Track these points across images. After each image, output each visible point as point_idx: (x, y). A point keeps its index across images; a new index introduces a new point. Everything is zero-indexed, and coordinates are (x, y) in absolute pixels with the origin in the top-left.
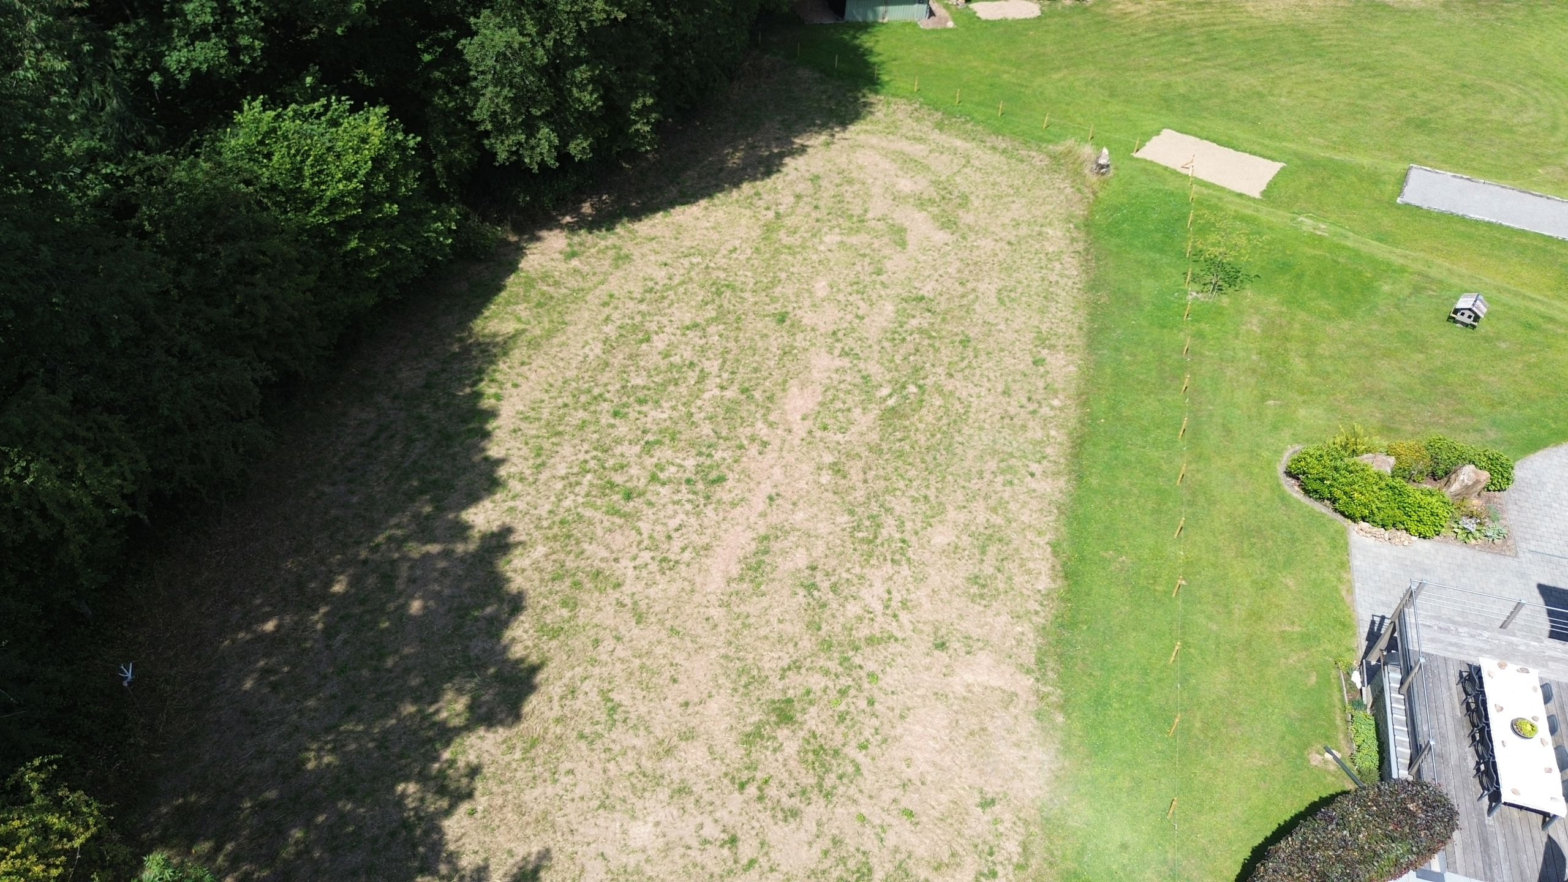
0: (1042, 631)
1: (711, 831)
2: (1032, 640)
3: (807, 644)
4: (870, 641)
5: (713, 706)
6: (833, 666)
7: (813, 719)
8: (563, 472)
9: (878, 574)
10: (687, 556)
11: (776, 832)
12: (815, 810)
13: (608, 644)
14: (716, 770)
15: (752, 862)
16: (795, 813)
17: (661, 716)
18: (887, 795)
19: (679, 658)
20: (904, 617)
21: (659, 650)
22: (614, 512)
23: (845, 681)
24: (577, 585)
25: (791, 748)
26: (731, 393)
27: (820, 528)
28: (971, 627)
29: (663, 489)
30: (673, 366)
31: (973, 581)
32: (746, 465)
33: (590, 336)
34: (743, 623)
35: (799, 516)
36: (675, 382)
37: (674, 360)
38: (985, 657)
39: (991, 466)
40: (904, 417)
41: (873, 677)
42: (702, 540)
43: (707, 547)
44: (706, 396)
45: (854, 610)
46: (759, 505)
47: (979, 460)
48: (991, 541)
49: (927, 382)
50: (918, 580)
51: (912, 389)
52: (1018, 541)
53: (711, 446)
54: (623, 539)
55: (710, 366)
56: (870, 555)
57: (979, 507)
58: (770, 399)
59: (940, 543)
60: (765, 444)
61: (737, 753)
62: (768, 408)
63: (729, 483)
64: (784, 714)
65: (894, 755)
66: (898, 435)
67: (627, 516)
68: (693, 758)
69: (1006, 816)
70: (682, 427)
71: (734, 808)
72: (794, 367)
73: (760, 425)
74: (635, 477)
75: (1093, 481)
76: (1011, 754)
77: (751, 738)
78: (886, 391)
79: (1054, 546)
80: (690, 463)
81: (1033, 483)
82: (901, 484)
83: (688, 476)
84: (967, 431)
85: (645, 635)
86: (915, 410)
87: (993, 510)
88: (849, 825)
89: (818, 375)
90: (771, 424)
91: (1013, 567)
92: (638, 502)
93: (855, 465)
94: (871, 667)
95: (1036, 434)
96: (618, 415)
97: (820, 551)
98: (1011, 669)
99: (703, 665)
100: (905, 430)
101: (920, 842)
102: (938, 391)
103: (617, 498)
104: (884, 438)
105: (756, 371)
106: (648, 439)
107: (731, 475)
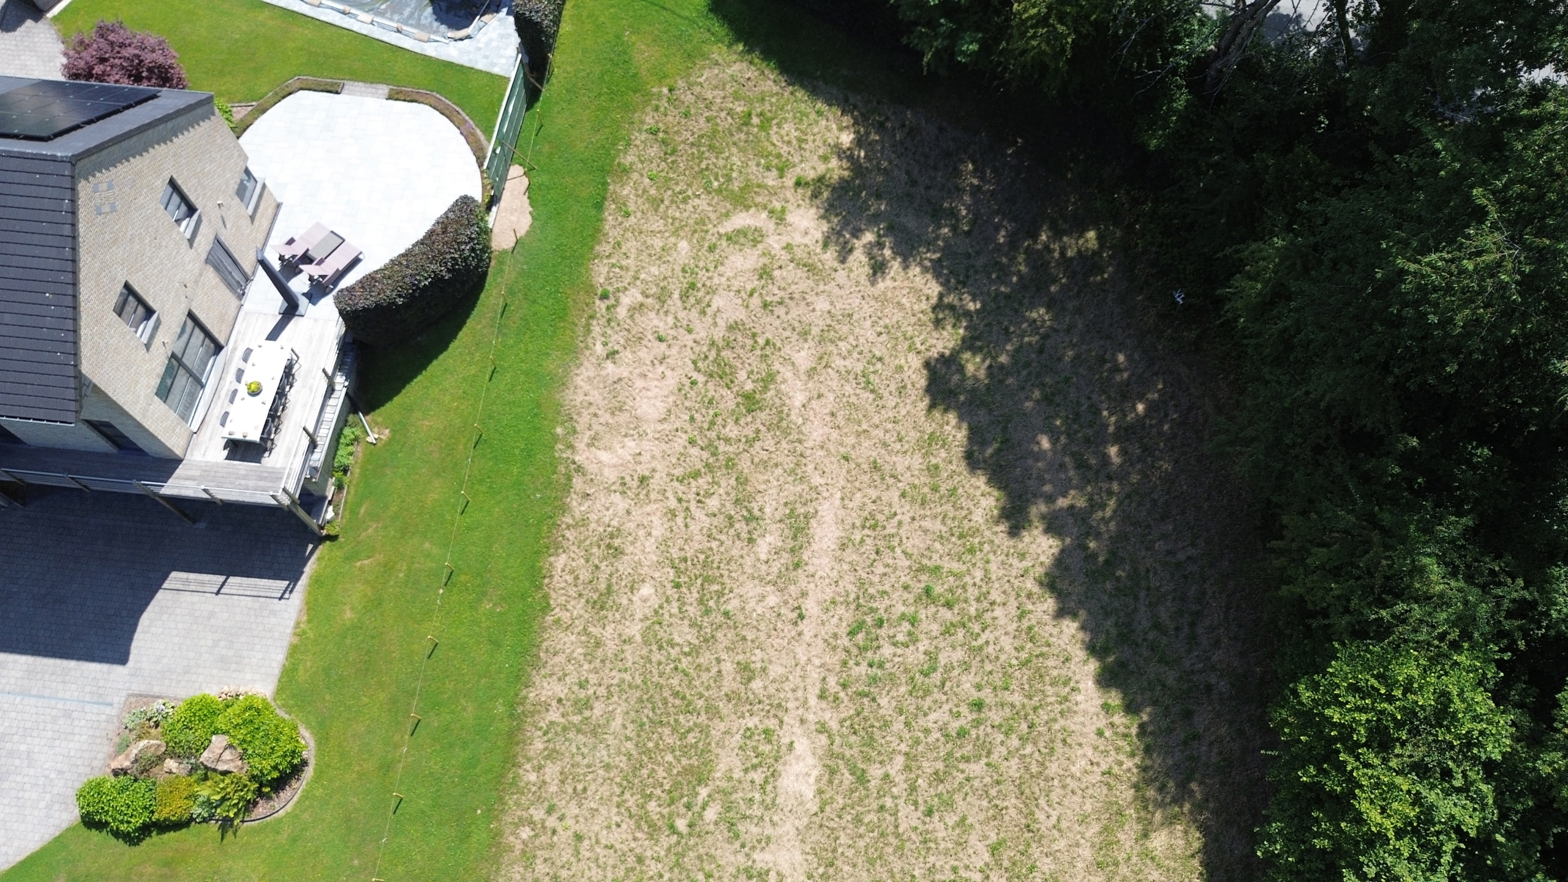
0: (564, 509)
1: (780, 311)
2: (573, 501)
3: (744, 464)
4: (696, 475)
5: (799, 399)
6: (722, 447)
7: (729, 400)
8: (998, 612)
9: (699, 542)
10: (857, 537)
11: (741, 315)
12: (719, 334)
13: (890, 438)
14: (787, 350)
15: (751, 295)
16: (731, 328)
17: (834, 384)
18: (674, 351)
19: (835, 435)
20: (673, 503)
21: (852, 440)
22: (935, 572)
23: (713, 434)
24: (935, 489)
25: (742, 375)
26: (875, 772)
27: (751, 590)
28: (621, 503)
29: (900, 609)
30: (949, 805)
31: (618, 552)
32: (833, 660)
33: (1061, 844)
34: (796, 474)
35: (772, 600)
36: (938, 778)
37: (952, 819)
38: (611, 475)
39: (598, 709)
40: (687, 771)
41: (692, 442)
42: (850, 555)
43: (843, 547)
44: (900, 760)
45: (713, 503)
46: (811, 607)
47: (610, 716)
48: (601, 603)
49: (667, 840)
50: (664, 544)
51: (681, 824)
52: (578, 608)
53: (874, 680)
54: (916, 543)
55: (909, 818)
56: (705, 565)
57: (611, 647)
58: (833, 772)
59: (646, 590)
60: (822, 696)
61: (777, 366)
62: (832, 755)
63: (843, 630)
64: (751, 402)
65: (672, 381)
66: (691, 739)
67: (922, 569)
68: (804, 357)
69: (599, 348)
70: (910, 704)
71: (770, 327)
72: (817, 836)
73: (834, 725)
74: (932, 619)
75: (500, 709)
76: (596, 396)
77: (769, 379)
78: (711, 814)
79: (546, 608)
80: (887, 651)
81: (560, 690)
82: (685, 662)
83: (882, 632)
84: (622, 762)
85: (867, 451)
86: (676, 785)
87: (598, 644)
88: (697, 325)
89: (788, 828)
90: (823, 728)
91: (585, 575)
92: (918, 588)
93: (729, 683)
94: (694, 451)
95: (552, 771)
96: (978, 706)
97: (748, 561)
98: (592, 468)
99: (816, 432)
100: (685, 750)
101: (653, 321)
102: (652, 825)
103: (938, 589)
104: (704, 730)
105: (858, 820)
106: (936, 677)
107: (845, 641)
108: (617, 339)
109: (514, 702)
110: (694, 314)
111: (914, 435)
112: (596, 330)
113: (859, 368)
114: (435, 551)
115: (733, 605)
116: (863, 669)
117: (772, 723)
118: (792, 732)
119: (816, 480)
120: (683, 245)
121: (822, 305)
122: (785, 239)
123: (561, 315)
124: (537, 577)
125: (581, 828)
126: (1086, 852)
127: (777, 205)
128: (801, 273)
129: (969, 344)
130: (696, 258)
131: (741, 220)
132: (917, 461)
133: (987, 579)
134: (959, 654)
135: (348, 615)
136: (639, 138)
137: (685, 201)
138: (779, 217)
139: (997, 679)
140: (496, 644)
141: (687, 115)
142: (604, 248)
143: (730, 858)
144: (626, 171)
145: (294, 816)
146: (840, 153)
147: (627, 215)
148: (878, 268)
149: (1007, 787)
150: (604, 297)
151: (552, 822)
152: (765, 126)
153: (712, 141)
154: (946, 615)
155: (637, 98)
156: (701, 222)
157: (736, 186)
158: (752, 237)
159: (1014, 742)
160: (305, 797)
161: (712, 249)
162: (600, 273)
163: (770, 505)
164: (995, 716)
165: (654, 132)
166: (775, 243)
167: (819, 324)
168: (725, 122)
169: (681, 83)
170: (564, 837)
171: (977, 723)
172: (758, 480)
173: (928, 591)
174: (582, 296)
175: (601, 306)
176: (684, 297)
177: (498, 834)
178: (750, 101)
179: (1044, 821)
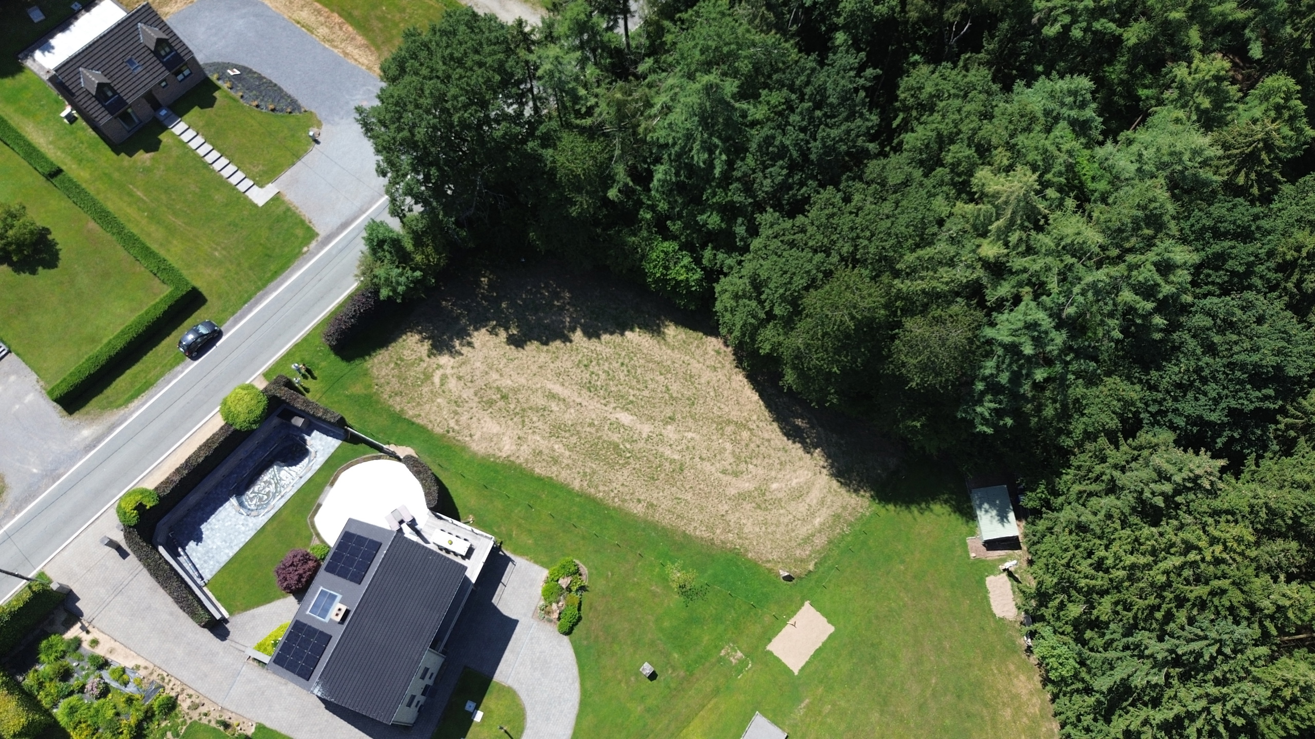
0: (520, 464)
1: (475, 378)
2: (518, 462)
3: (525, 406)
4: (523, 421)
5: (509, 382)
6: (517, 410)
7: (501, 404)
8: (598, 349)
9: (546, 427)
10: (561, 380)
11: (472, 391)
12: (476, 399)
13: (533, 360)
14: (490, 380)
15: (466, 385)
16: (476, 395)
17: (508, 370)
18: (477, 415)
19: (526, 376)
20: (530, 431)
21: (529, 371)
22: (580, 361)
23: (511, 412)
24: (554, 353)
25: (494, 397)
26: (631, 398)
27: (567, 416)
28: (525, 447)
29: (588, 375)
30: (646, 381)
31: (541, 452)
32: (596, 399)
33: (665, 357)
34: (535, 391)
35: (572, 411)
36: (638, 382)
37: (650, 382)
38: (514, 447)
39: (588, 470)
40: (614, 449)
41: (512, 419)
42: (566, 384)
43: (563, 385)
44: (630, 390)
45: (535, 419)
46: (578, 400)
47: (591, 467)
48: (555, 461)
49: (631, 460)
50: (543, 438)
51: (628, 455)
52: (554, 468)
53: (606, 390)
54: (569, 364)
55: (646, 393)
56: (554, 427)
57: (570, 462)
58: (627, 409)
59: (556, 447)
60: (606, 405)
61: (495, 385)
62: (622, 408)
63: (588, 393)
64: (504, 397)
65: (488, 419)
66: (605, 446)
67: (578, 365)
68: (495, 375)
69: (467, 439)
70: (616, 382)
71: (480, 383)
72: (643, 419)
73: (615, 405)
74: (593, 367)
75: (578, 499)
76: (484, 445)
77: (498, 389)
78: (628, 446)
79: (551, 478)
80: (599, 383)
81: (578, 480)
82: (583, 442)
83: (593, 382)
84: (605, 467)
85: (534, 368)
86: (617, 453)
87: (568, 465)
88: (471, 405)
89: (639, 426)
90: (615, 408)
91: (544, 464)
92: (583, 368)
93: (593, 430)
94: (515, 420)
95: (601, 488)
96: (622, 364)
97: (558, 414)
98: (509, 453)
99: (523, 381)
100: (608, 448)
101: (464, 418)
102: (626, 463)
103: (586, 363)
104: (604, 441)
105: (642, 407)
106: (611, 372)
107: (592, 394)
108: (466, 432)
109: (579, 495)
110: (466, 405)
111: (534, 353)
112: (459, 438)
113: (505, 360)
114: (519, 509)
115: (570, 423)
116: (602, 392)
117: (609, 422)
118: (613, 417)
119: (539, 386)
120: (439, 400)
121: (478, 364)
122: (449, 368)
123: (449, 448)
124: (539, 479)
125: (620, 483)
126: (669, 351)
127: (435, 366)
128: (464, 367)
129: (507, 329)
130: (445, 398)
131: (437, 379)
132: (543, 355)
133: (587, 348)
134: (606, 364)
135: (530, 541)
136: (391, 402)
137: (421, 394)
138: (439, 367)
139: (617, 356)
140: (557, 496)
141: (388, 383)
142: (430, 427)
143: (641, 444)
144: (402, 410)
145: (589, 568)
146: (422, 341)
147: (420, 415)
148: (470, 344)
149: (646, 365)
150: (448, 432)
151: (616, 492)
152: (402, 360)
153: (402, 378)
154: (594, 363)
155: (374, 398)
156: (432, 392)
157: (422, 377)
158: (444, 378)
159: (635, 358)
160: (584, 564)
161: (444, 392)
162: (438, 430)
163: (541, 401)
164: (627, 361)
165: (391, 396)
166: (449, 371)
167: (484, 367)
168: (396, 372)
169: (376, 381)
170: (621, 489)
171: (627, 366)
172: (531, 403)
173: (585, 366)
174: (445, 439)
175: (451, 434)
176: (458, 406)
177: (614, 508)
178: (390, 361)
179: (658, 359)
